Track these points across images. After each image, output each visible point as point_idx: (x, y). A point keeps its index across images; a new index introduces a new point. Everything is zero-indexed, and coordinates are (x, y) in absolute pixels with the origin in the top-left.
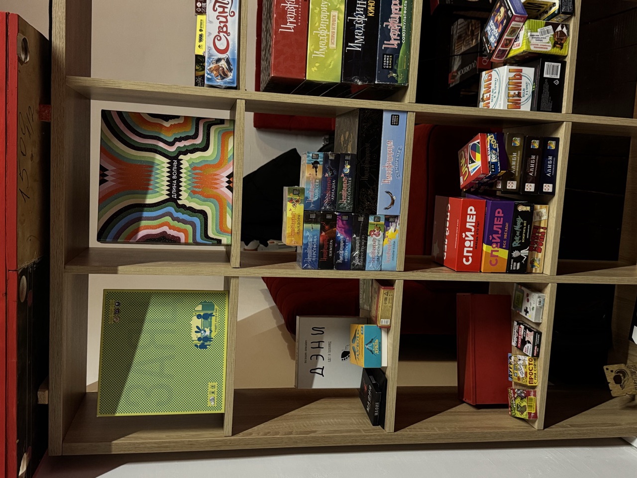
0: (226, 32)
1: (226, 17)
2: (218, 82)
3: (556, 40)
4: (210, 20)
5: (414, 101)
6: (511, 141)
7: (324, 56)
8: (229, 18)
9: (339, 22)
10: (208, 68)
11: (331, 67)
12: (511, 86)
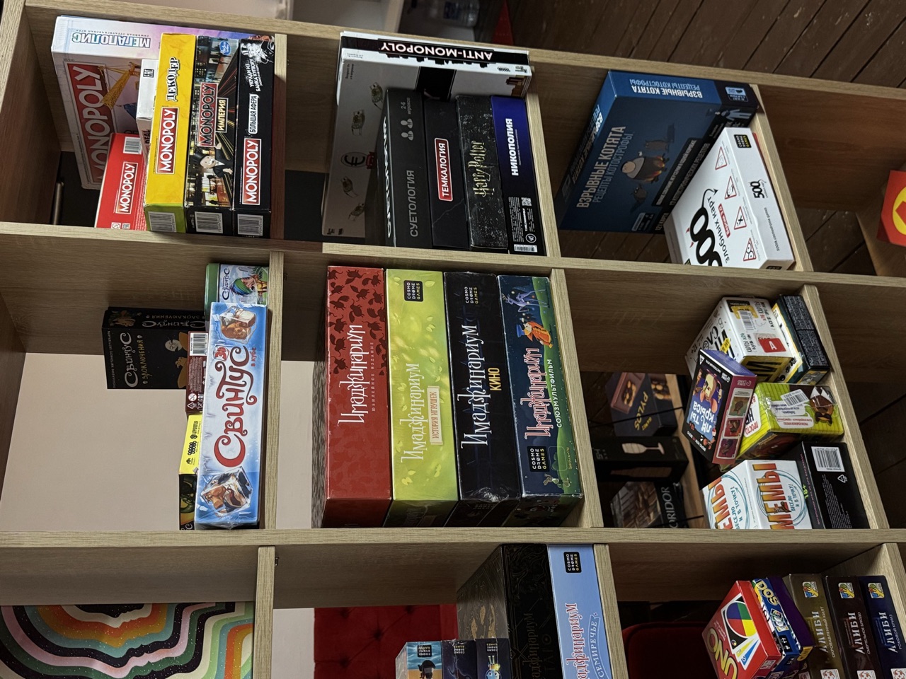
0: (240, 430)
1: (240, 406)
2: (220, 517)
3: (817, 410)
4: (211, 412)
5: (602, 524)
6: (800, 590)
7: (422, 458)
8: (245, 407)
9: (443, 402)
10: (203, 493)
11: (437, 475)
12: (765, 493)
